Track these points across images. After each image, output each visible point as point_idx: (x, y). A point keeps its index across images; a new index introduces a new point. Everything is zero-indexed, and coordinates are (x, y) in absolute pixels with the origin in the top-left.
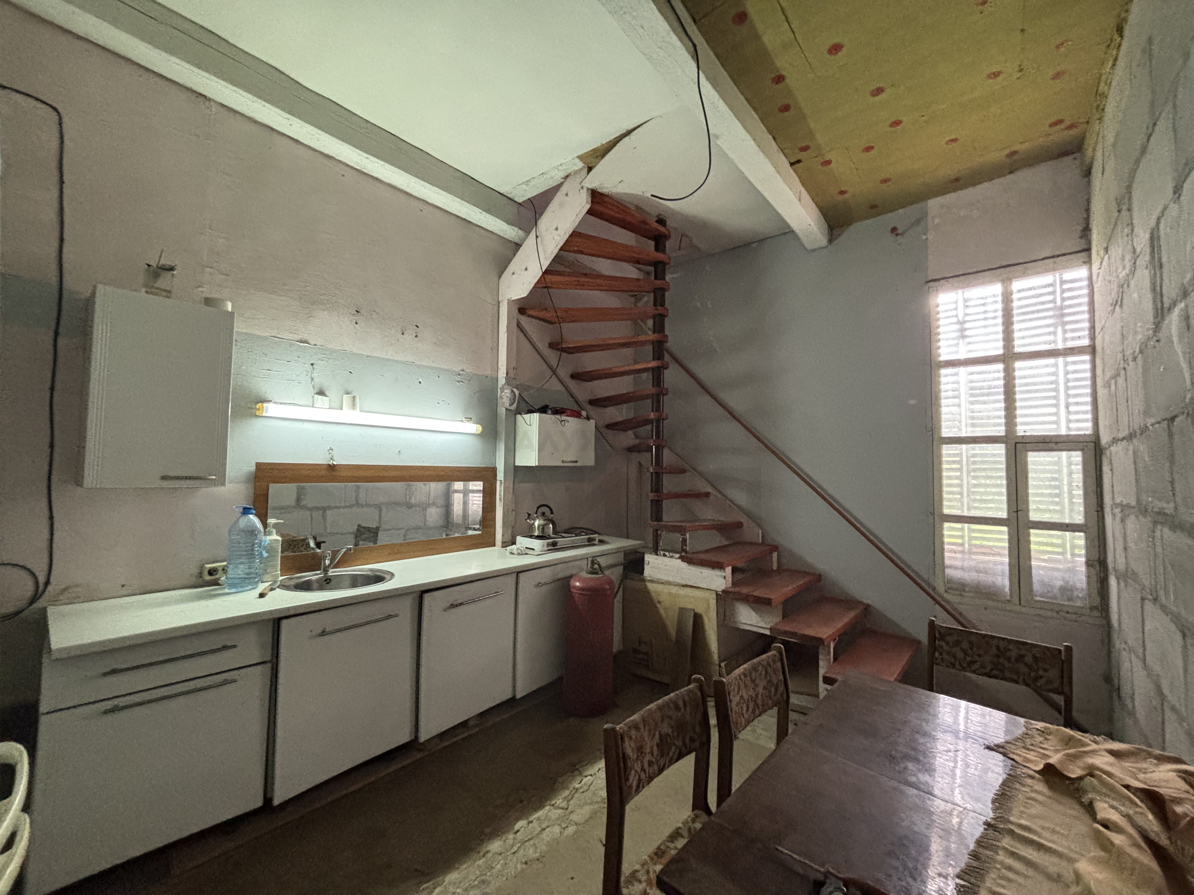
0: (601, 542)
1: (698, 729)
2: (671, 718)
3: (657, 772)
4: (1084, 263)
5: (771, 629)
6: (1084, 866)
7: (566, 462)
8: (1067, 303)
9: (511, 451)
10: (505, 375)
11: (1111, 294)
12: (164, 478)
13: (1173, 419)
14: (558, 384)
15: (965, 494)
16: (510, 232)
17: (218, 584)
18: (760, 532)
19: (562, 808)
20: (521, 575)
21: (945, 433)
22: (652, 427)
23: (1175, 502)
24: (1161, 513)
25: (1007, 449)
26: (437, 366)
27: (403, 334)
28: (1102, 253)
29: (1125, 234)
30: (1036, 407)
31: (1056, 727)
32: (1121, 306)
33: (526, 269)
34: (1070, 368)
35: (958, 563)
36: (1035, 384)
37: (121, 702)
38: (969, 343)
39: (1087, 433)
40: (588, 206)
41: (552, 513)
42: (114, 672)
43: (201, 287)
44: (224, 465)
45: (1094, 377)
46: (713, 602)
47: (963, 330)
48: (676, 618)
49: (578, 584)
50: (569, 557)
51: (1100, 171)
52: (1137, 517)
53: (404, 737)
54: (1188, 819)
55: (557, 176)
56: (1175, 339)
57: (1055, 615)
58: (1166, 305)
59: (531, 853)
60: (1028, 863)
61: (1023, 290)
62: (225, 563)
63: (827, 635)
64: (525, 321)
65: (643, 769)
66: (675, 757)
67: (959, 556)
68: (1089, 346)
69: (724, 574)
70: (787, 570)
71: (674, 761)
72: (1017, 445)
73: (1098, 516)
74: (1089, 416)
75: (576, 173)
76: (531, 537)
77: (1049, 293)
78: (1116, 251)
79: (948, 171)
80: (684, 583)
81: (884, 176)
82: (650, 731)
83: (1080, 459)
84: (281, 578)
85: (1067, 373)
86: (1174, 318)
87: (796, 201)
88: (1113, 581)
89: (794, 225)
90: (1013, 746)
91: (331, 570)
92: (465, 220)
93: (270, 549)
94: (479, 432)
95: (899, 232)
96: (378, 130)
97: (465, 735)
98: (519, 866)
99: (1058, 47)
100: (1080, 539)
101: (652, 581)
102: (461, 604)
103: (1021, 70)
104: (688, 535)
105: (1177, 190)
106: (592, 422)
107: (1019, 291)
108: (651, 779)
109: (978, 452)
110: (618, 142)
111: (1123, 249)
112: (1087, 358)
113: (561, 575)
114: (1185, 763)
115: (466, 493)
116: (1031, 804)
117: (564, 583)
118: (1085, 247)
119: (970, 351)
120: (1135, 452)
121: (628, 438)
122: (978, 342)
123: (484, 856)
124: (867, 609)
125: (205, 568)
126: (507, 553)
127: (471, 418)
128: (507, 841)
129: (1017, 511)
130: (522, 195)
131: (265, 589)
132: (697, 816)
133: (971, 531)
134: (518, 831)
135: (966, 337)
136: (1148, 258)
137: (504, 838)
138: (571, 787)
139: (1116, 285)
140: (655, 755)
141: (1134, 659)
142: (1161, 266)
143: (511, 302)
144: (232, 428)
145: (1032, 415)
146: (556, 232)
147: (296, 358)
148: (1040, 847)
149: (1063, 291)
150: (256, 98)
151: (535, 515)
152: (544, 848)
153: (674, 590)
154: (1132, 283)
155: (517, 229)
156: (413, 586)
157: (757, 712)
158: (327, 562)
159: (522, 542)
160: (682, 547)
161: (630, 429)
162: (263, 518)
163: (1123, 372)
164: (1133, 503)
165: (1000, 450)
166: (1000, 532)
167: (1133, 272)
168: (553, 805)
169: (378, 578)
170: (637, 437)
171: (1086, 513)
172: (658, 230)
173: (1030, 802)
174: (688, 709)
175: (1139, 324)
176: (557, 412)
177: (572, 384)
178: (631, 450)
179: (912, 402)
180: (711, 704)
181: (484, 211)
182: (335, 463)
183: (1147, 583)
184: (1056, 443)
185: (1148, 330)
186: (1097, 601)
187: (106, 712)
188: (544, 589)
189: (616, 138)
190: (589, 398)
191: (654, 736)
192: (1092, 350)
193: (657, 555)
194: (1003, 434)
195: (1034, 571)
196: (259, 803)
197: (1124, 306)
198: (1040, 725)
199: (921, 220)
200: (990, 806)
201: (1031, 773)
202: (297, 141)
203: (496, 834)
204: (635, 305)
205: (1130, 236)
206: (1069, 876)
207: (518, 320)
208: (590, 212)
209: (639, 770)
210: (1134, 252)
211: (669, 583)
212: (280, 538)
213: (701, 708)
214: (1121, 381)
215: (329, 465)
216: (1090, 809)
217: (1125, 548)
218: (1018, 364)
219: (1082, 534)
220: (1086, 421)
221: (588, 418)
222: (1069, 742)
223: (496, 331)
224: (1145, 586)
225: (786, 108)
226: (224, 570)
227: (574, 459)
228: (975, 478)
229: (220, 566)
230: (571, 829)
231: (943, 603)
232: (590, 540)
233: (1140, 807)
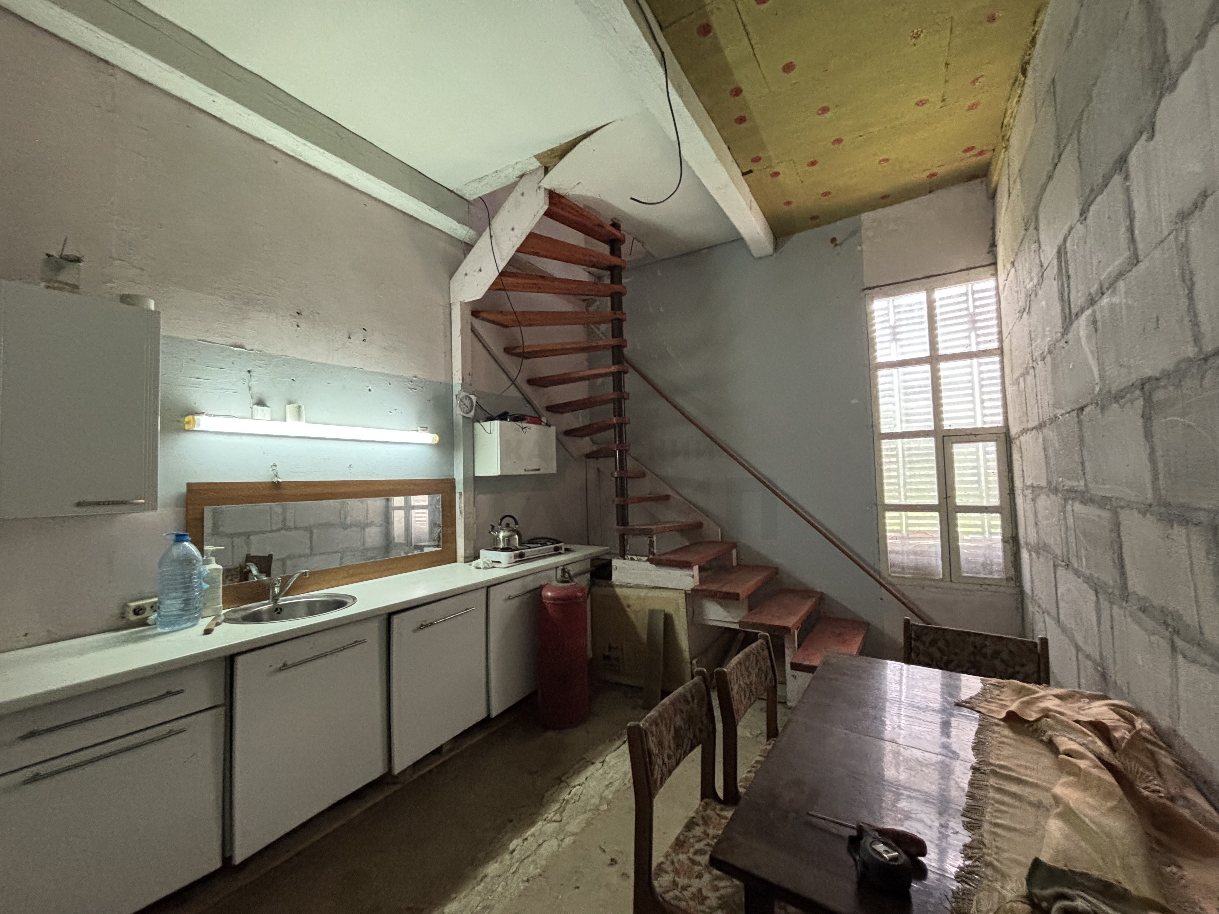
0: (567, 550)
1: (705, 722)
2: (682, 711)
3: (675, 764)
4: (992, 275)
5: (740, 623)
6: (1058, 790)
7: (529, 470)
8: (978, 311)
9: (470, 461)
10: (461, 382)
11: (1018, 303)
12: (79, 504)
13: (1082, 409)
14: (516, 390)
15: (902, 485)
16: (461, 231)
17: (147, 625)
18: (719, 530)
19: (555, 821)
20: (492, 588)
21: (884, 429)
22: (615, 431)
23: (1086, 480)
24: (1072, 490)
25: (936, 441)
26: (386, 372)
27: (349, 338)
28: (1009, 266)
29: (1033, 250)
30: (958, 403)
31: (1008, 681)
32: (1029, 313)
33: (480, 270)
34: (984, 368)
35: (899, 548)
36: (956, 383)
37: (42, 769)
38: (902, 346)
39: (999, 425)
40: (546, 207)
41: (516, 523)
42: (32, 734)
43: (111, 281)
44: (155, 486)
45: (1003, 377)
46: (682, 601)
47: (895, 334)
48: (646, 621)
49: (549, 594)
50: (537, 568)
51: (1007, 195)
52: (1048, 496)
53: (376, 771)
54: (1126, 741)
55: (513, 174)
56: (1083, 340)
57: (978, 587)
58: (1074, 311)
59: (532, 871)
60: (1014, 795)
61: (943, 298)
62: (156, 599)
63: (793, 623)
64: (478, 324)
65: (664, 763)
66: (689, 748)
67: (899, 541)
68: (998, 349)
69: (692, 573)
70: (746, 566)
71: (687, 751)
72: (945, 438)
73: (1010, 498)
74: (1000, 411)
75: (531, 172)
76: (496, 549)
77: (963, 302)
78: (1023, 265)
79: (880, 187)
80: (653, 585)
81: (825, 190)
82: (666, 725)
83: (994, 448)
84: (224, 611)
85: (981, 372)
86: (1082, 325)
87: (748, 209)
88: (1025, 555)
89: (744, 232)
90: (977, 701)
91: (281, 599)
92: (411, 217)
93: (210, 579)
94: (436, 442)
95: (838, 242)
96: (314, 113)
97: (441, 761)
98: (522, 886)
99: (973, 82)
100: (996, 520)
101: (621, 586)
102: (432, 624)
103: (943, 100)
104: (655, 538)
105: (1084, 213)
106: (553, 428)
107: (941, 299)
108: (670, 772)
109: (913, 445)
110: (577, 143)
111: (1030, 264)
112: (997, 359)
113: (531, 586)
114: (1110, 699)
115: (408, 508)
116: (1002, 747)
117: (536, 593)
118: (993, 261)
119: (903, 353)
120: (1044, 440)
121: (586, 444)
122: (909, 345)
123: (481, 881)
124: (822, 598)
125: (129, 607)
126: (472, 568)
127: (426, 428)
128: (504, 863)
129: (947, 497)
130: (472, 192)
131: (209, 625)
132: (707, 804)
133: (908, 518)
134: (514, 851)
135: (899, 340)
136: (1055, 270)
137: (499, 860)
138: (562, 798)
139: (1023, 295)
140: (672, 749)
141: (1047, 618)
142: (1069, 277)
143: (464, 305)
144: (161, 444)
145: (955, 411)
146: (512, 232)
147: (231, 364)
148: (1019, 781)
149: (975, 300)
150: (173, 69)
151: (499, 527)
152: (543, 863)
153: (643, 593)
154: (1040, 293)
155: (467, 228)
156: (378, 609)
157: (753, 700)
158: (277, 590)
159: (486, 555)
160: (650, 550)
161: (588, 435)
162: (200, 545)
163: (1031, 371)
164: (1044, 483)
165: (930, 443)
166: (932, 518)
167: (1039, 284)
168: (545, 820)
169: (339, 603)
170: (594, 442)
171: (1001, 496)
172: (615, 235)
173: (1002, 745)
174: (696, 701)
175: (1048, 329)
176: (517, 418)
177: (528, 390)
178: (588, 456)
179: (854, 401)
180: (714, 696)
181: (434, 208)
182: (280, 480)
183: (1058, 552)
184: (975, 435)
185: (1056, 333)
186: (1012, 572)
187: (26, 782)
188: (515, 602)
189: (576, 139)
190: (546, 405)
191: (670, 731)
192: (1001, 351)
193: (625, 559)
194: (932, 428)
195: (961, 551)
196: (216, 864)
197: (1032, 313)
198: (994, 681)
199: (855, 232)
200: (972, 753)
201: (997, 721)
202: (220, 120)
203: (489, 857)
204: (587, 311)
205: (1038, 252)
206: (1048, 801)
207: (472, 324)
208: (547, 214)
209: (661, 764)
210: (1042, 266)
211: (638, 587)
212: (220, 567)
213: (706, 698)
214: (1029, 378)
215: (273, 482)
216: (1051, 746)
217: (1036, 524)
218: (942, 365)
219: (998, 515)
220: (998, 414)
221: (548, 425)
222: (1020, 692)
223: (448, 334)
224: (1057, 555)
225: (741, 120)
226: (154, 607)
227: (536, 468)
228: (911, 469)
229: (149, 603)
230: (568, 840)
231: (888, 586)
232: (556, 549)
233: (1091, 736)
